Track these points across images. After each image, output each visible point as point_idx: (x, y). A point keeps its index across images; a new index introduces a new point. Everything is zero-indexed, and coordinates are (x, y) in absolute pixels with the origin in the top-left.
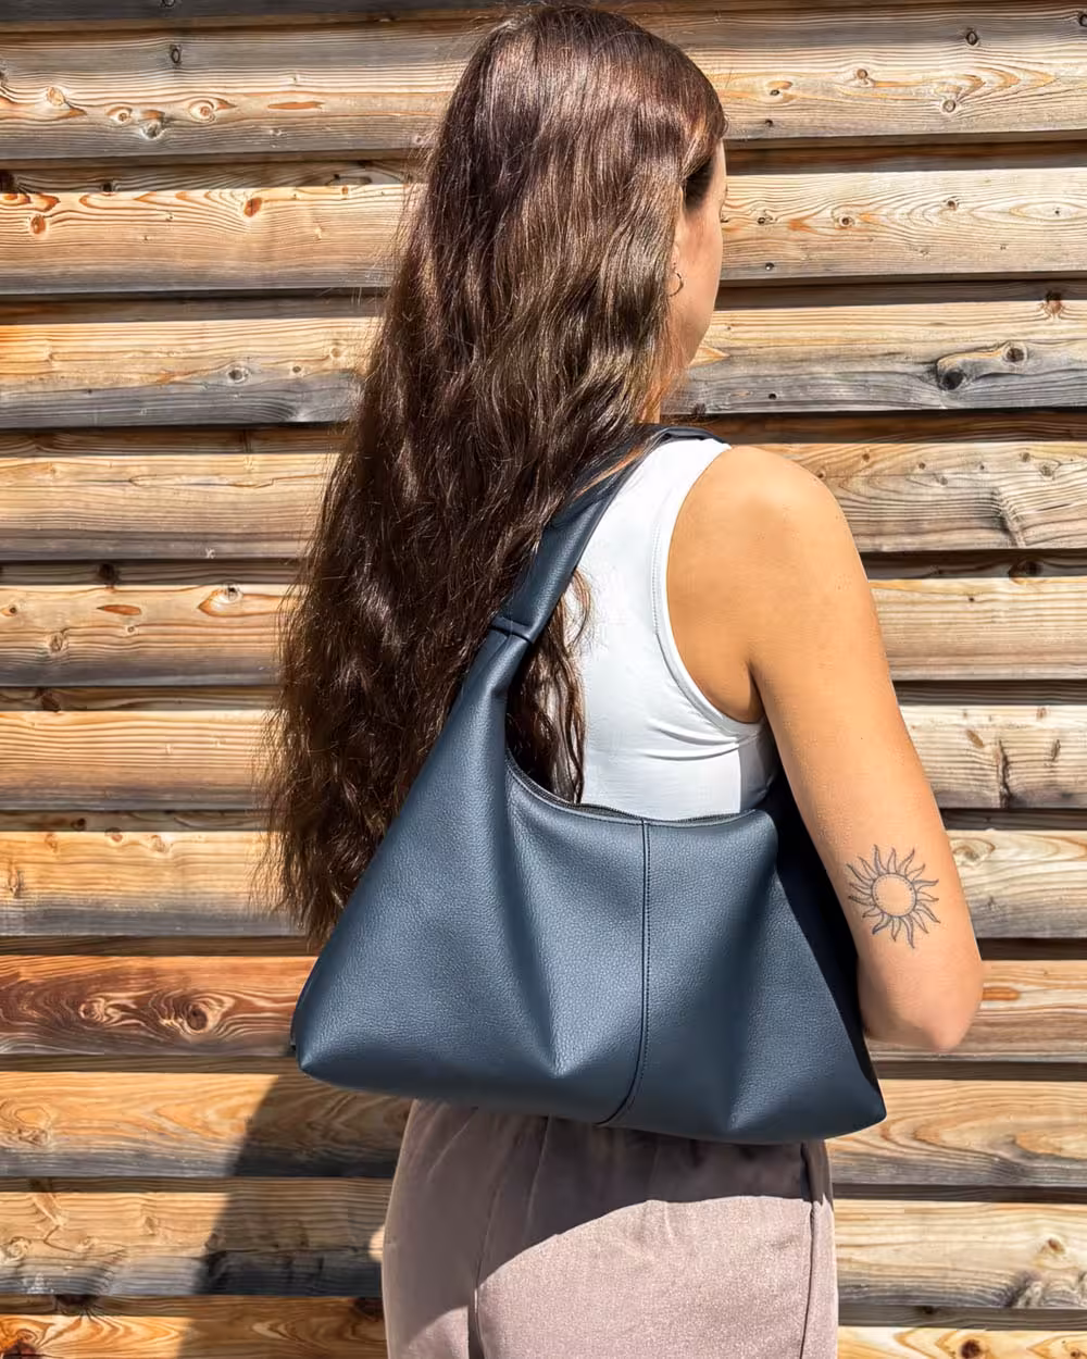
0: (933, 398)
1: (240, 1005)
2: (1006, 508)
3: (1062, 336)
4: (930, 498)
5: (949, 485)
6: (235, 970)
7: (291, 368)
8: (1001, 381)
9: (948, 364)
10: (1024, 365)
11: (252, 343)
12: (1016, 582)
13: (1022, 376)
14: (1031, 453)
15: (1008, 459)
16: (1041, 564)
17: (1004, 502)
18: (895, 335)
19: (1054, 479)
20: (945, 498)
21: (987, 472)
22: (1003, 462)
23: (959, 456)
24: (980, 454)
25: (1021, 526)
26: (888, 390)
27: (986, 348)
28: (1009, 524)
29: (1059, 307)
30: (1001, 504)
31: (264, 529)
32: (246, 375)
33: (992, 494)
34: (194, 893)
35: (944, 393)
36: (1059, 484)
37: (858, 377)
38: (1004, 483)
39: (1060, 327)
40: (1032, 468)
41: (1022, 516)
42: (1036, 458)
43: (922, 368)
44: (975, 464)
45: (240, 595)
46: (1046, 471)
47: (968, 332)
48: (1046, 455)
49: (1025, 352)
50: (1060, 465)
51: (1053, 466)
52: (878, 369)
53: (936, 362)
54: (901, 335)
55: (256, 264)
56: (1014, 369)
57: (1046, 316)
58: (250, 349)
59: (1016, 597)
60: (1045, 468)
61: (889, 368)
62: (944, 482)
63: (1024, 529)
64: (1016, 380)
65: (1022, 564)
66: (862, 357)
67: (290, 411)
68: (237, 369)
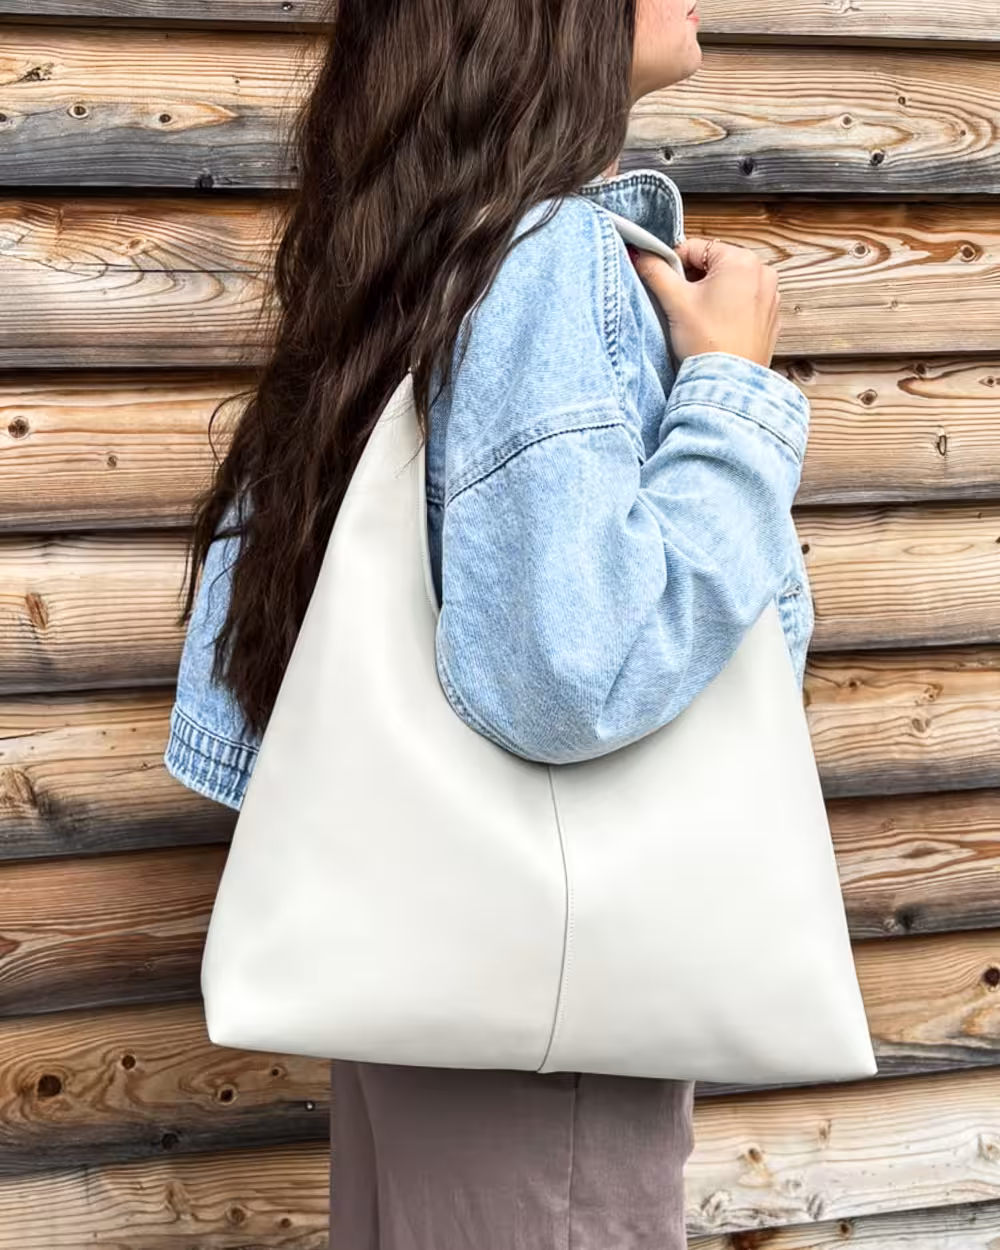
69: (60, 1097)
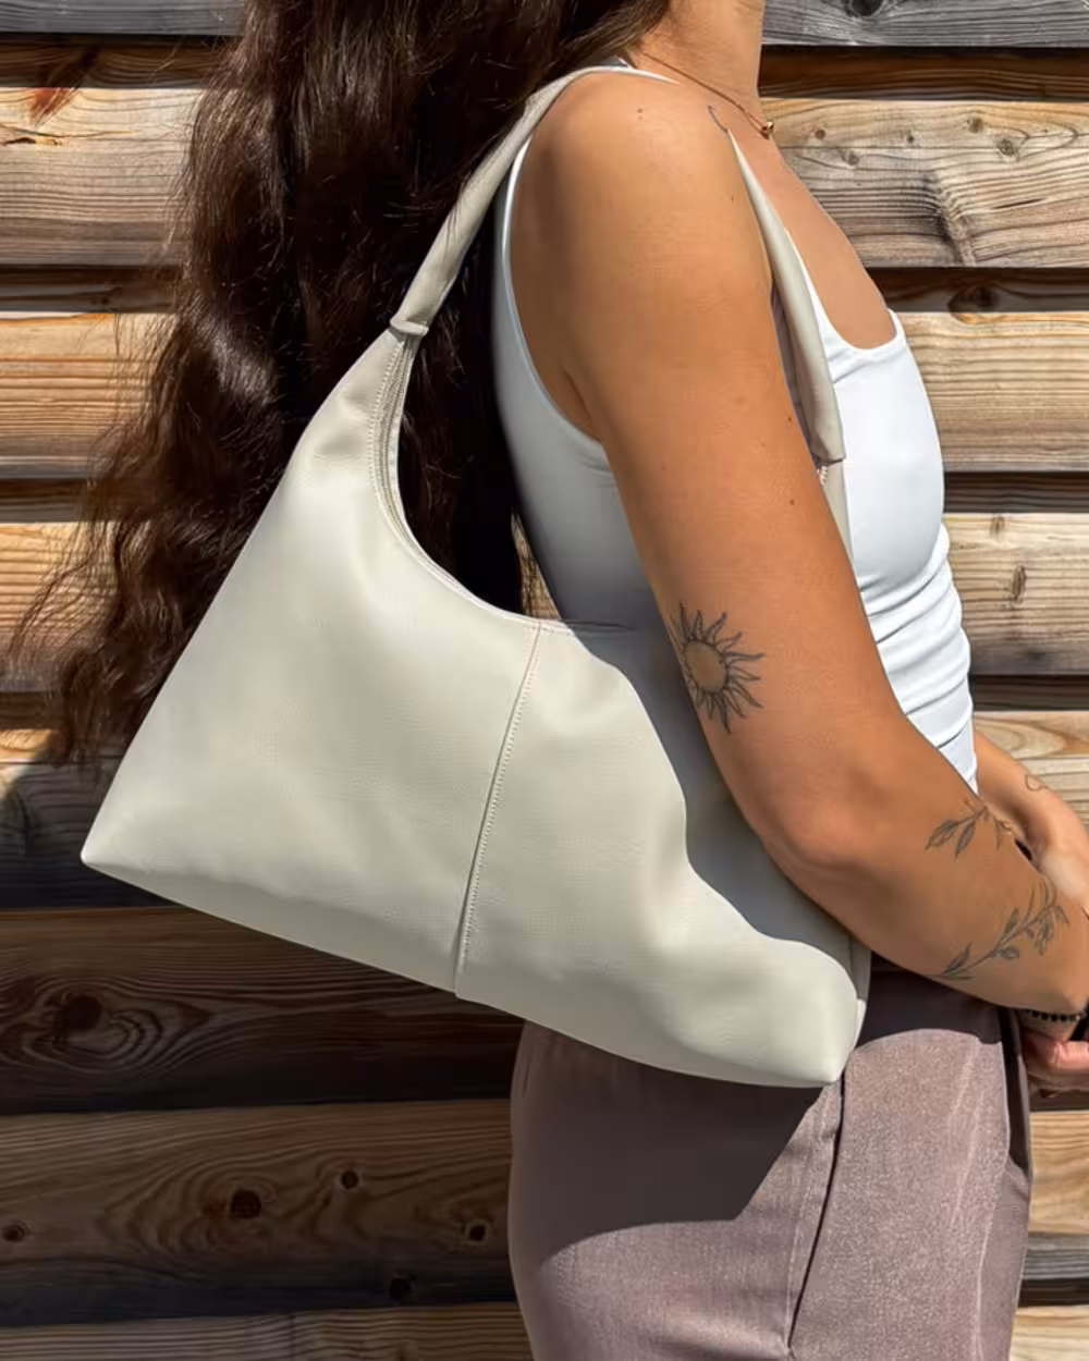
0: (838, 27)
2: (946, 204)
4: (831, 186)
5: (860, 165)
12: (961, 319)
14: (986, 118)
15: (948, 127)
16: (998, 291)
17: (944, 194)
19: (1018, 160)
20: (854, 186)
21: (919, 147)
22: (943, 131)
23: (876, 120)
24: (910, 119)
25: (968, 232)
28: (951, 228)
30: (938, 197)
33: (926, 181)
35: (855, 20)
36: (1028, 167)
38: (943, 164)
40: (986, 142)
41: (969, 216)
42: (991, 126)
44: (900, 133)
46: (1007, 147)
48: (1006, 122)
50: (1028, 137)
51: (1017, 139)
59: (960, 343)
60: (1005, 142)
62: (853, 160)
63: (973, 236)
65: (970, 290)
69: (259, 1220)
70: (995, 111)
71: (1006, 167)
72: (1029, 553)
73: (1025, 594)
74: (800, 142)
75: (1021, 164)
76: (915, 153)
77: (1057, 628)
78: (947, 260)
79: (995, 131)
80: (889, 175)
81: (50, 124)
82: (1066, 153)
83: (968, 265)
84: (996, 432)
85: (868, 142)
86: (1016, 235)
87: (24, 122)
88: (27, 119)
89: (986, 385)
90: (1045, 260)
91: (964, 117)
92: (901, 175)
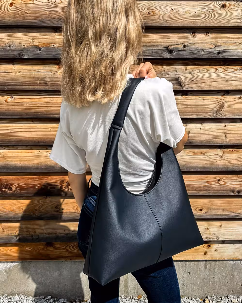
0: (167, 55)
1: (19, 186)
2: (181, 81)
3: (195, 42)
5: (169, 75)
6: (18, 179)
7: (23, 45)
8: (181, 52)
9: (170, 48)
10: (187, 48)
11: (13, 38)
12: (183, 97)
13: (186, 51)
14: (187, 68)
15: (182, 70)
16: (188, 93)
17: (181, 79)
18: (158, 41)
23: (172, 69)
24: (177, 69)
26: (157, 53)
27: (179, 44)
28: (182, 84)
29: (195, 35)
31: (18, 83)
32: (12, 47)
33: (179, 78)
34: (8, 163)
35: (169, 54)
37: (151, 50)
39: (195, 40)
40: (187, 72)
41: (184, 83)
43: (165, 48)
44: (175, 71)
45: (14, 98)
46: (190, 73)
47: (175, 40)
49: (187, 45)
51: (192, 71)
52: (155, 48)
53: (168, 47)
54: (160, 41)
55: (13, 19)
56: (184, 49)
57: (192, 37)
58: (12, 40)
59: (183, 101)
60: (190, 72)
61: (157, 48)
63: (185, 85)
64: (185, 52)
65: (184, 93)
66: (152, 45)
67: (23, 55)
68: (10, 45)
70: (189, 67)
71: (190, 75)
72: (190, 129)
73: (190, 134)
74: (161, 72)
75: (192, 75)
76: (178, 74)
77: (193, 139)
78: (181, 89)
79: (189, 70)
80: (174, 77)
81: (60, 71)
82: (198, 73)
83: (184, 89)
84: (187, 113)
85: (171, 72)
86: (191, 85)
87: (56, 70)
88: (57, 70)
89: (186, 106)
90: (195, 89)
91: (184, 68)
92: (175, 77)
